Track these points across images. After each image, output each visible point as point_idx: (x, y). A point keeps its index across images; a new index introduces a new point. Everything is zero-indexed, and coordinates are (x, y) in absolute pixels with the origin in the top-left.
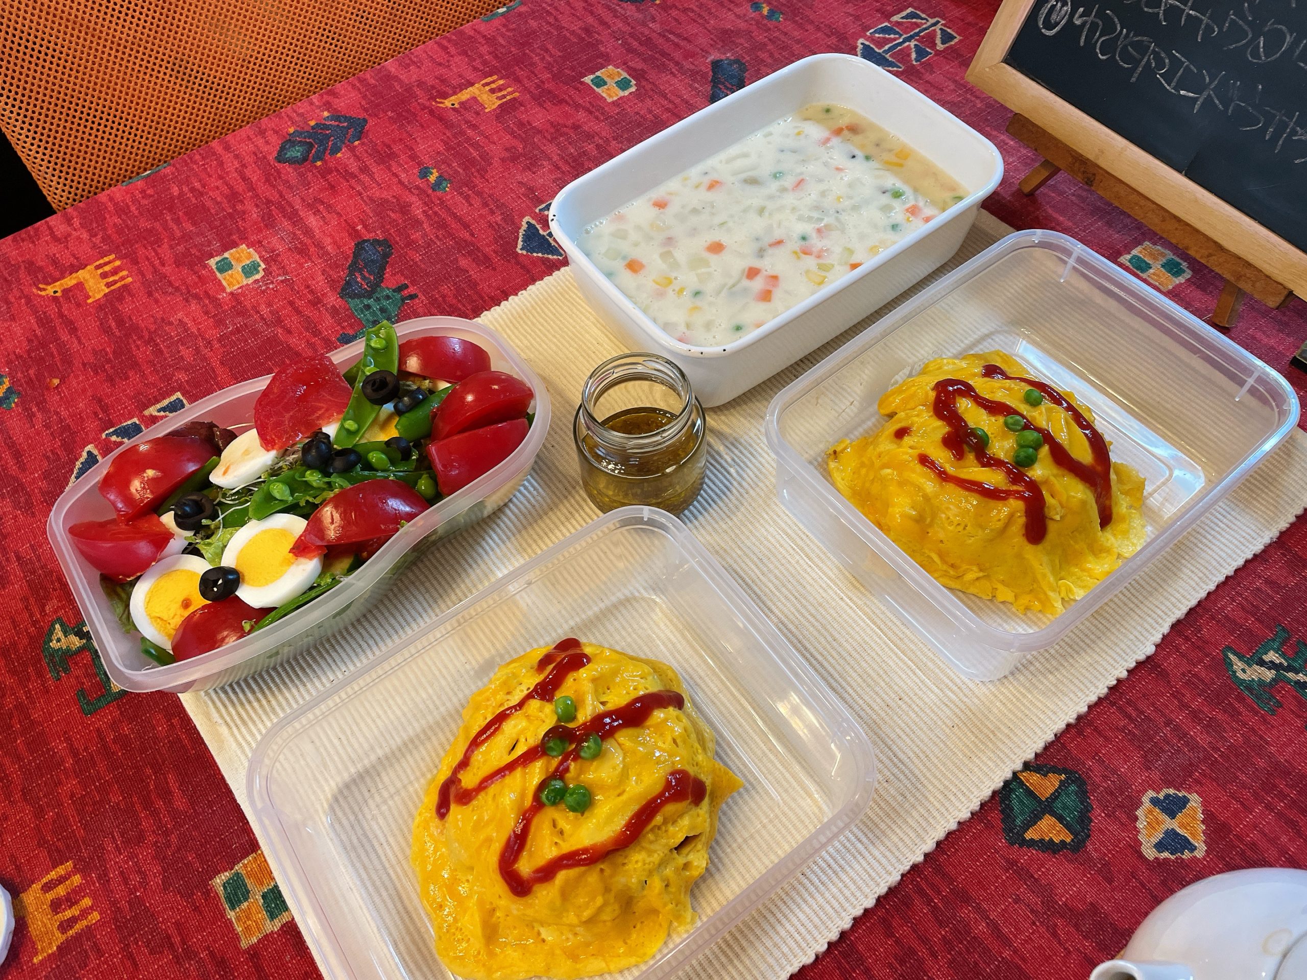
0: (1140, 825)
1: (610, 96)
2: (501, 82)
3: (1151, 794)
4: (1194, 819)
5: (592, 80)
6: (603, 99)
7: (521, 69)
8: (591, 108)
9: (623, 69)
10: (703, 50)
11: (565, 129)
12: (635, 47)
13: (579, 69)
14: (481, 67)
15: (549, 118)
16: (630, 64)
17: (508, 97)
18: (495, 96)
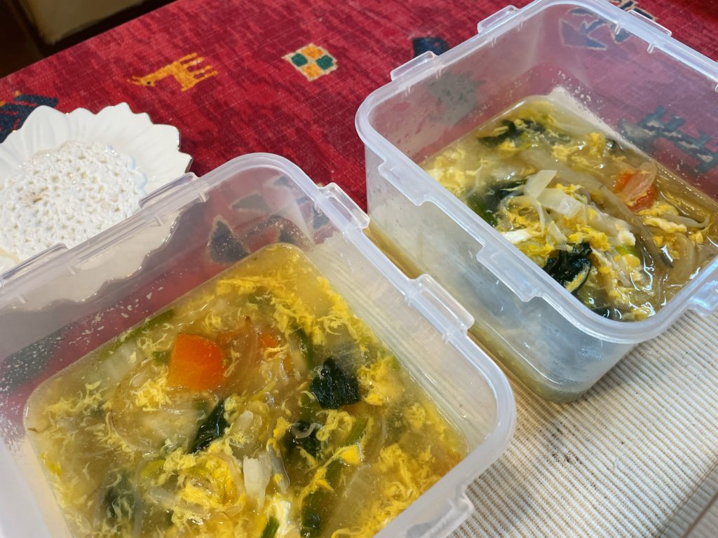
1: (310, 74)
2: (200, 60)
5: (293, 58)
6: (304, 78)
7: (221, 45)
8: (291, 88)
9: (324, 47)
10: (403, 28)
11: (264, 111)
12: (335, 25)
13: (280, 47)
14: (181, 44)
15: (247, 98)
16: (331, 41)
17: (206, 76)
18: (192, 74)
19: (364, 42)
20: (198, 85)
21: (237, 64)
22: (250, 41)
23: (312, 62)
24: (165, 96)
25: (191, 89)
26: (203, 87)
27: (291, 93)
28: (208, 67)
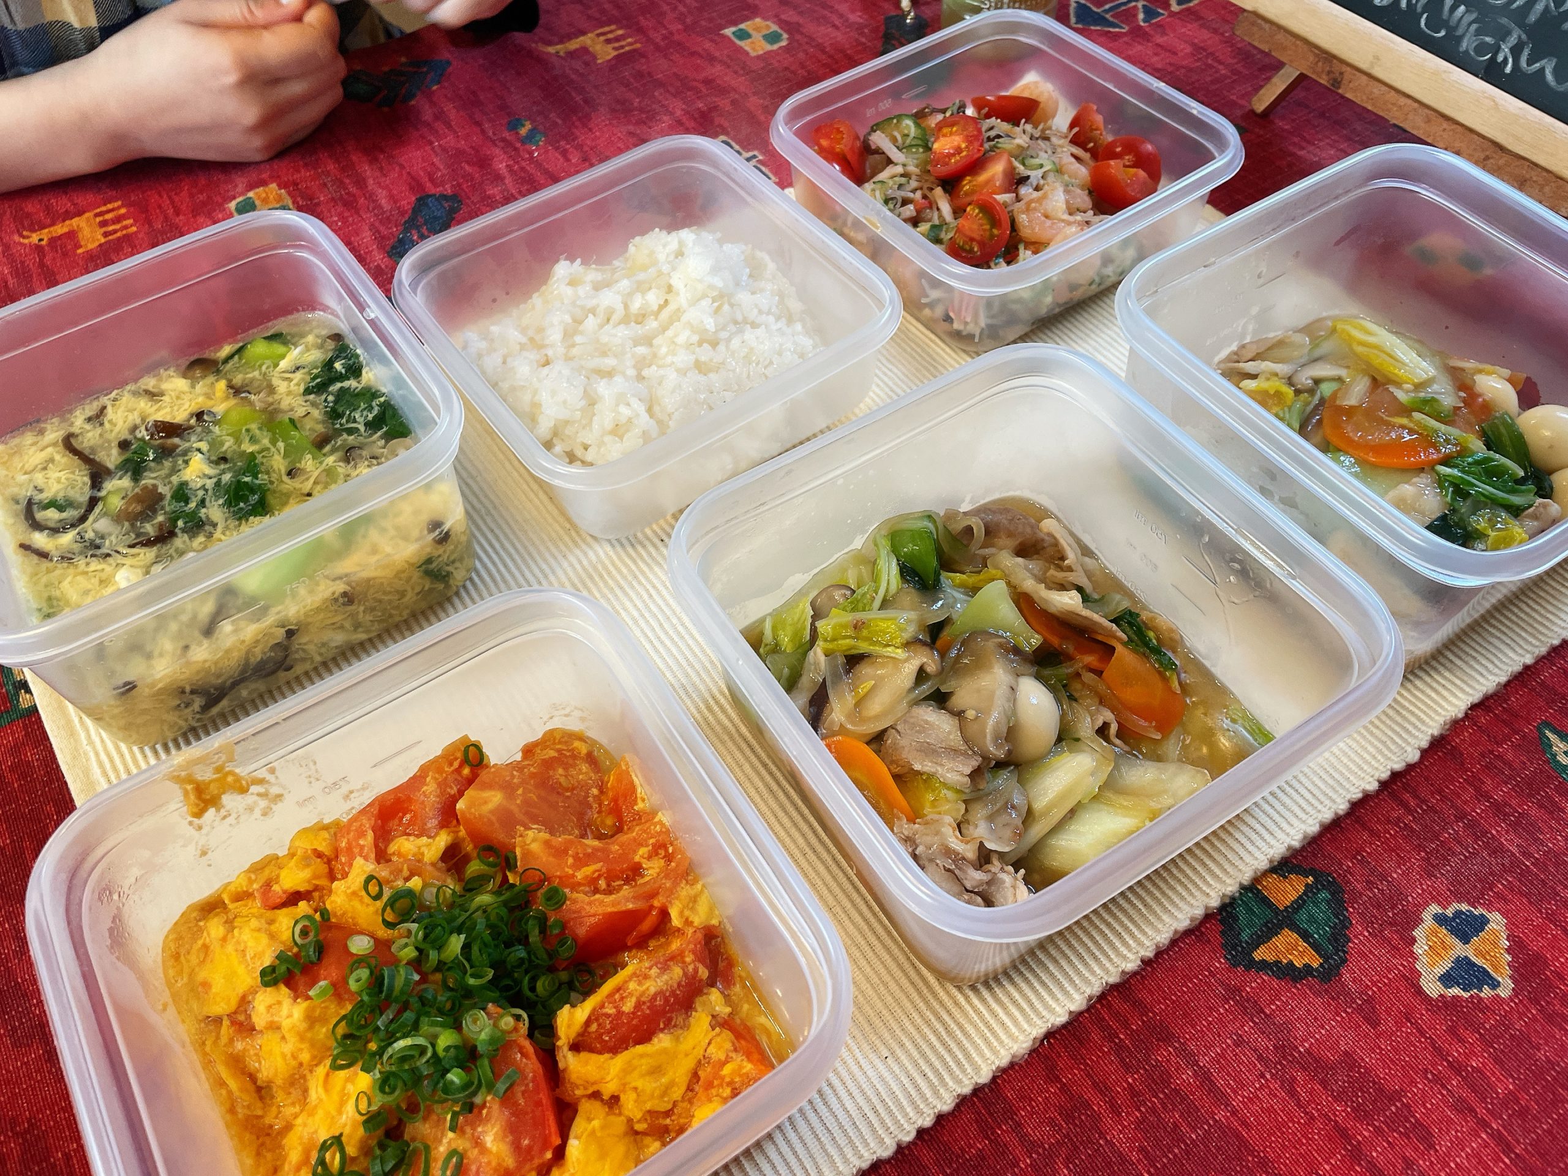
0: (1420, 949)
1: (754, 49)
2: (620, 32)
3: (1434, 909)
4: (1495, 944)
5: (734, 33)
6: (747, 54)
7: (646, 19)
8: (729, 61)
9: (774, 22)
11: (695, 84)
13: (719, 21)
14: (597, 15)
16: (783, 17)
17: (627, 48)
18: (610, 46)
19: (824, 17)
20: (616, 57)
21: (665, 38)
22: (682, 14)
23: (757, 37)
24: (578, 65)
25: (610, 60)
26: (622, 59)
27: (729, 66)
28: (630, 40)
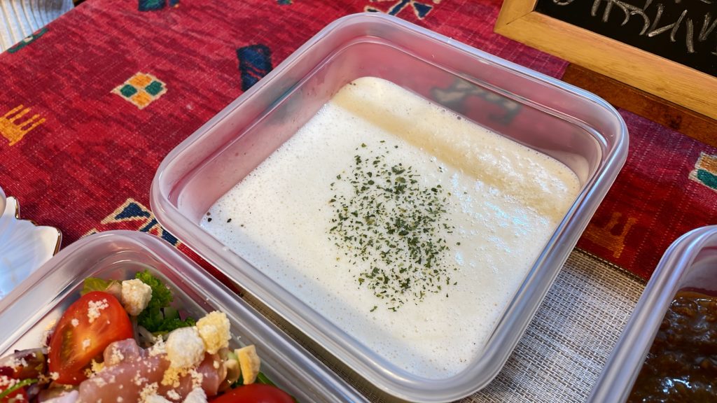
1: (141, 102)
5: (121, 91)
6: (137, 107)
7: (47, 92)
8: (122, 119)
9: (152, 73)
10: (226, 42)
11: (97, 148)
12: (161, 50)
13: (108, 82)
14: (6, 99)
15: (78, 138)
16: (158, 67)
17: (34, 125)
19: (191, 62)
20: (26, 137)
21: (65, 107)
22: (77, 82)
23: (141, 90)
25: (20, 142)
26: (30, 139)
27: (123, 124)
